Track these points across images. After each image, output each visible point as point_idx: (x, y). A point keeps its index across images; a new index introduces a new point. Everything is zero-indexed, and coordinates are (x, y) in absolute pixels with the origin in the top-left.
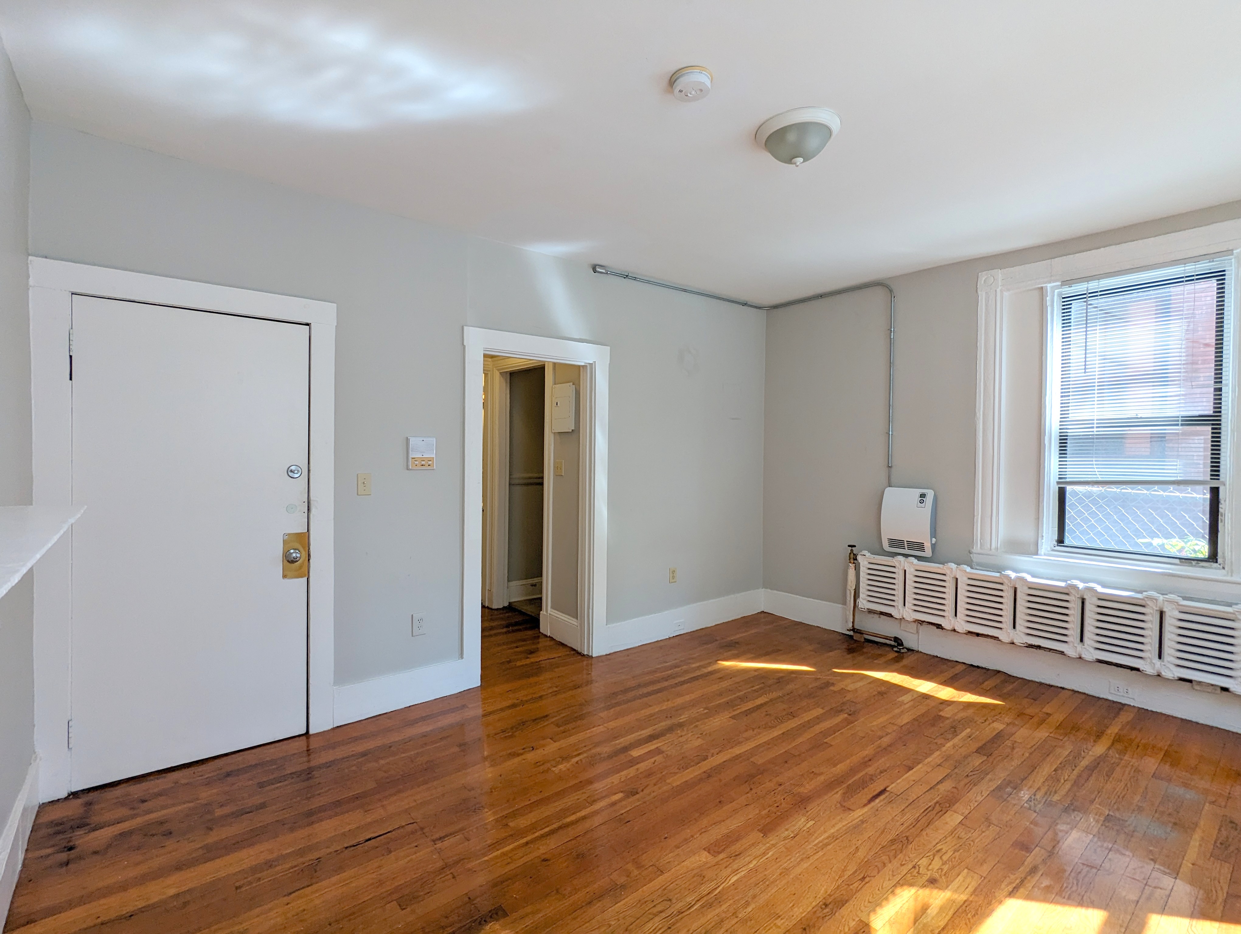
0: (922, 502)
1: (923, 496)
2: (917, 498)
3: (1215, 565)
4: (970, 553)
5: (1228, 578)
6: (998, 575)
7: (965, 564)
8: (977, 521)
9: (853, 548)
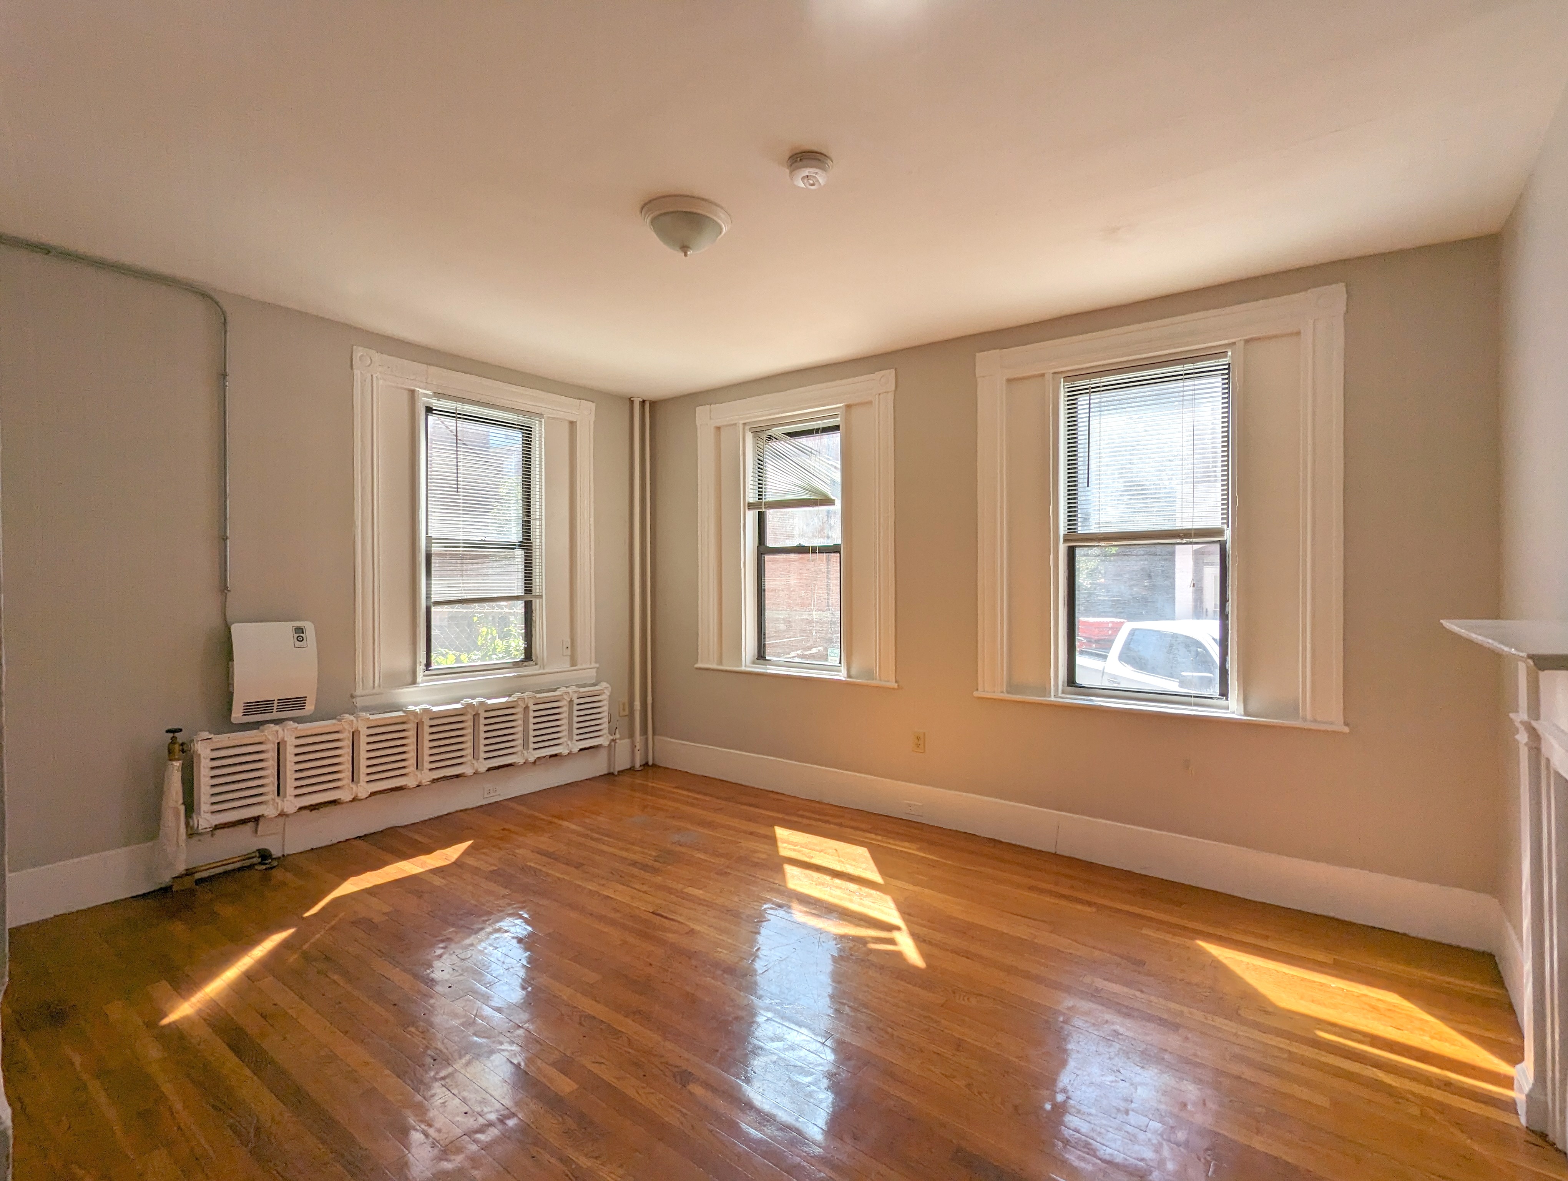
0: (300, 639)
1: (299, 631)
2: (291, 635)
3: (531, 663)
4: (352, 696)
5: (542, 671)
6: (400, 713)
7: (347, 713)
8: (359, 656)
9: (177, 734)
